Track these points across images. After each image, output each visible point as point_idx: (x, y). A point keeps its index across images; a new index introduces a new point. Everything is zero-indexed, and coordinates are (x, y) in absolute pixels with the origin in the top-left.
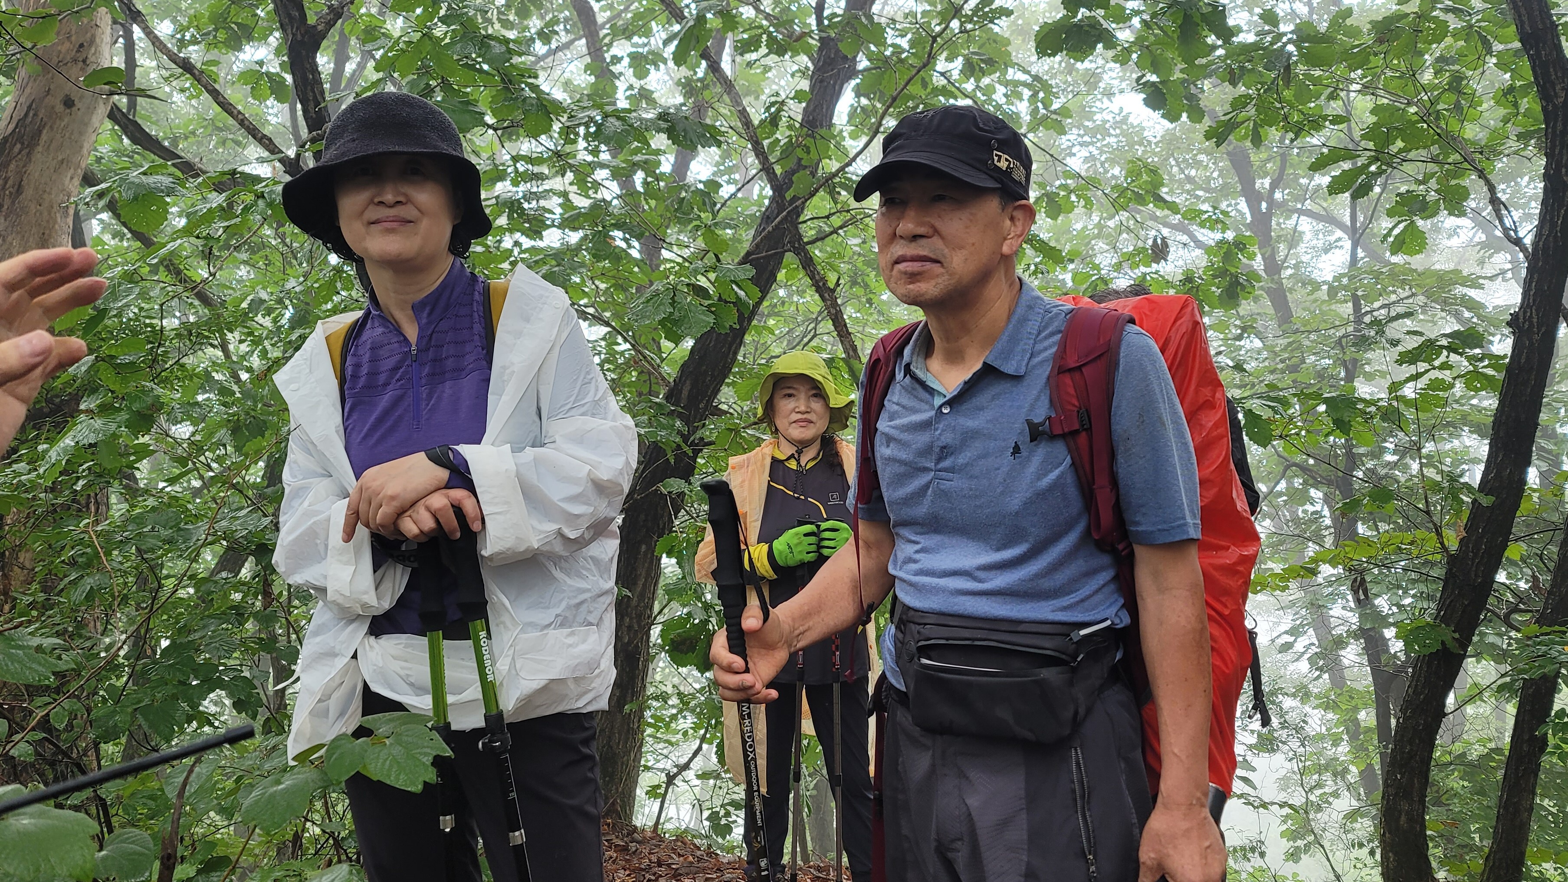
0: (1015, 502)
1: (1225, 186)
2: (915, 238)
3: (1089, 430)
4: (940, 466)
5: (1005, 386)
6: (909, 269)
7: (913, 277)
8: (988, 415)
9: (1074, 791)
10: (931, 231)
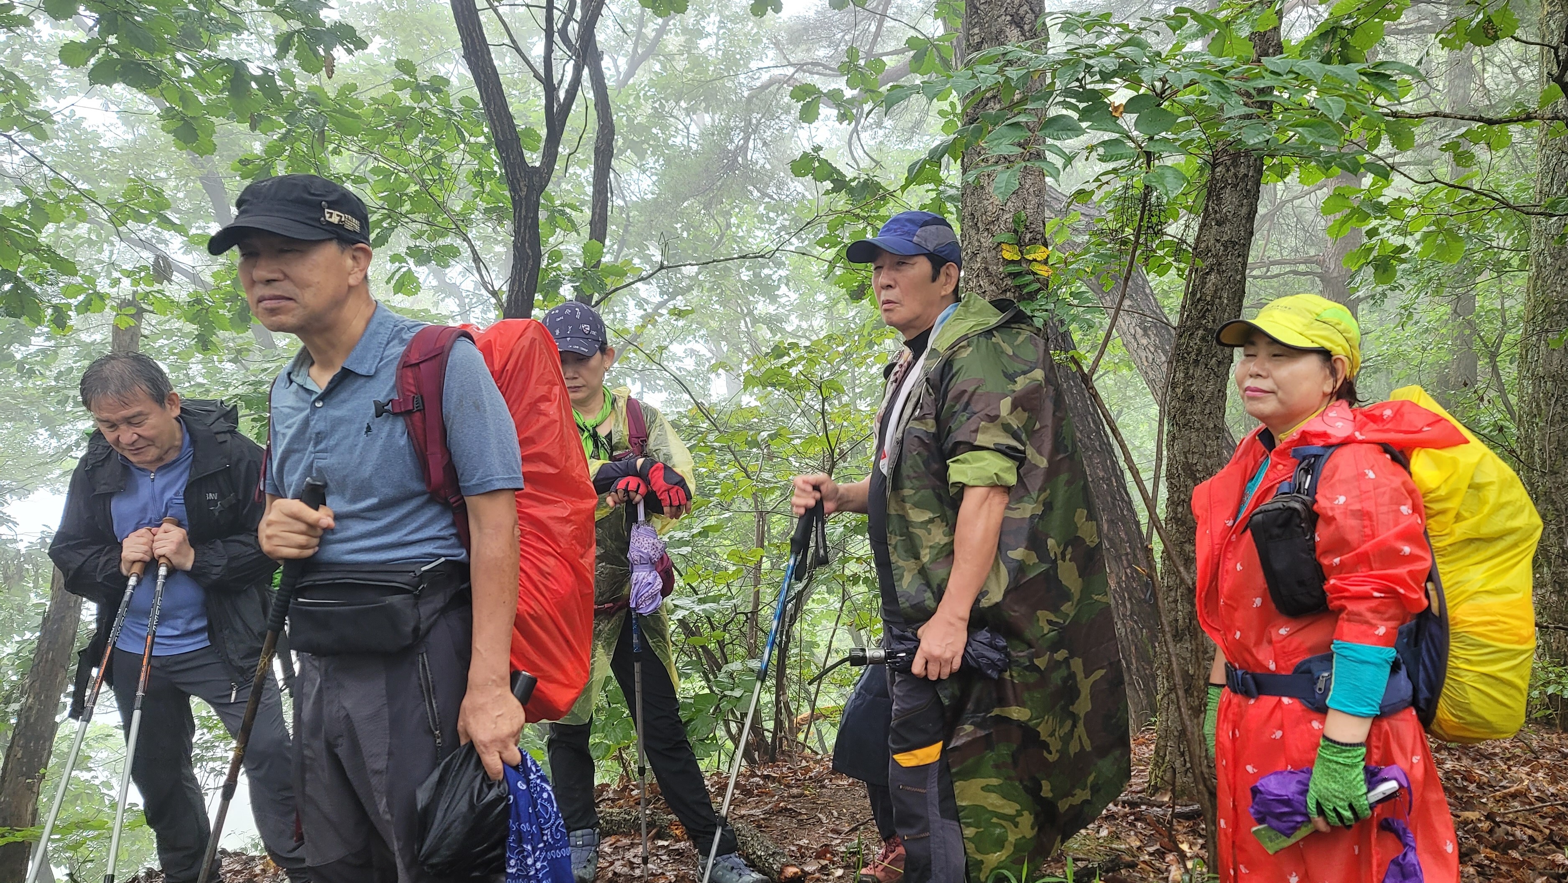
0: (367, 470)
2: (269, 282)
3: (422, 410)
4: (318, 448)
5: (362, 381)
6: (269, 306)
7: (273, 312)
8: (348, 406)
9: (421, 686)
10: (281, 276)
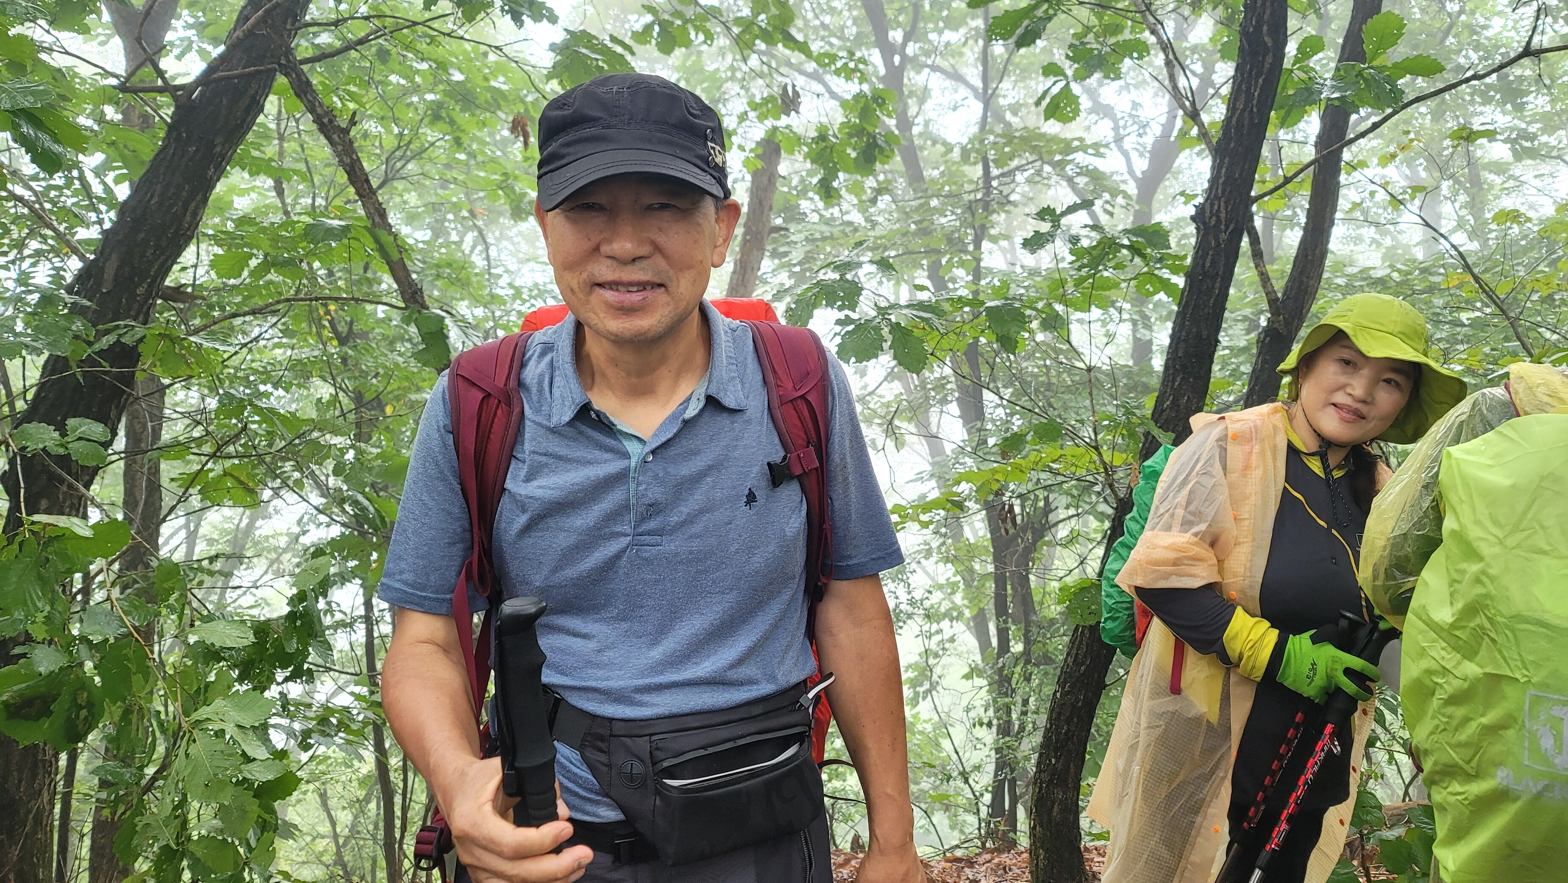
1: (859, 35)
